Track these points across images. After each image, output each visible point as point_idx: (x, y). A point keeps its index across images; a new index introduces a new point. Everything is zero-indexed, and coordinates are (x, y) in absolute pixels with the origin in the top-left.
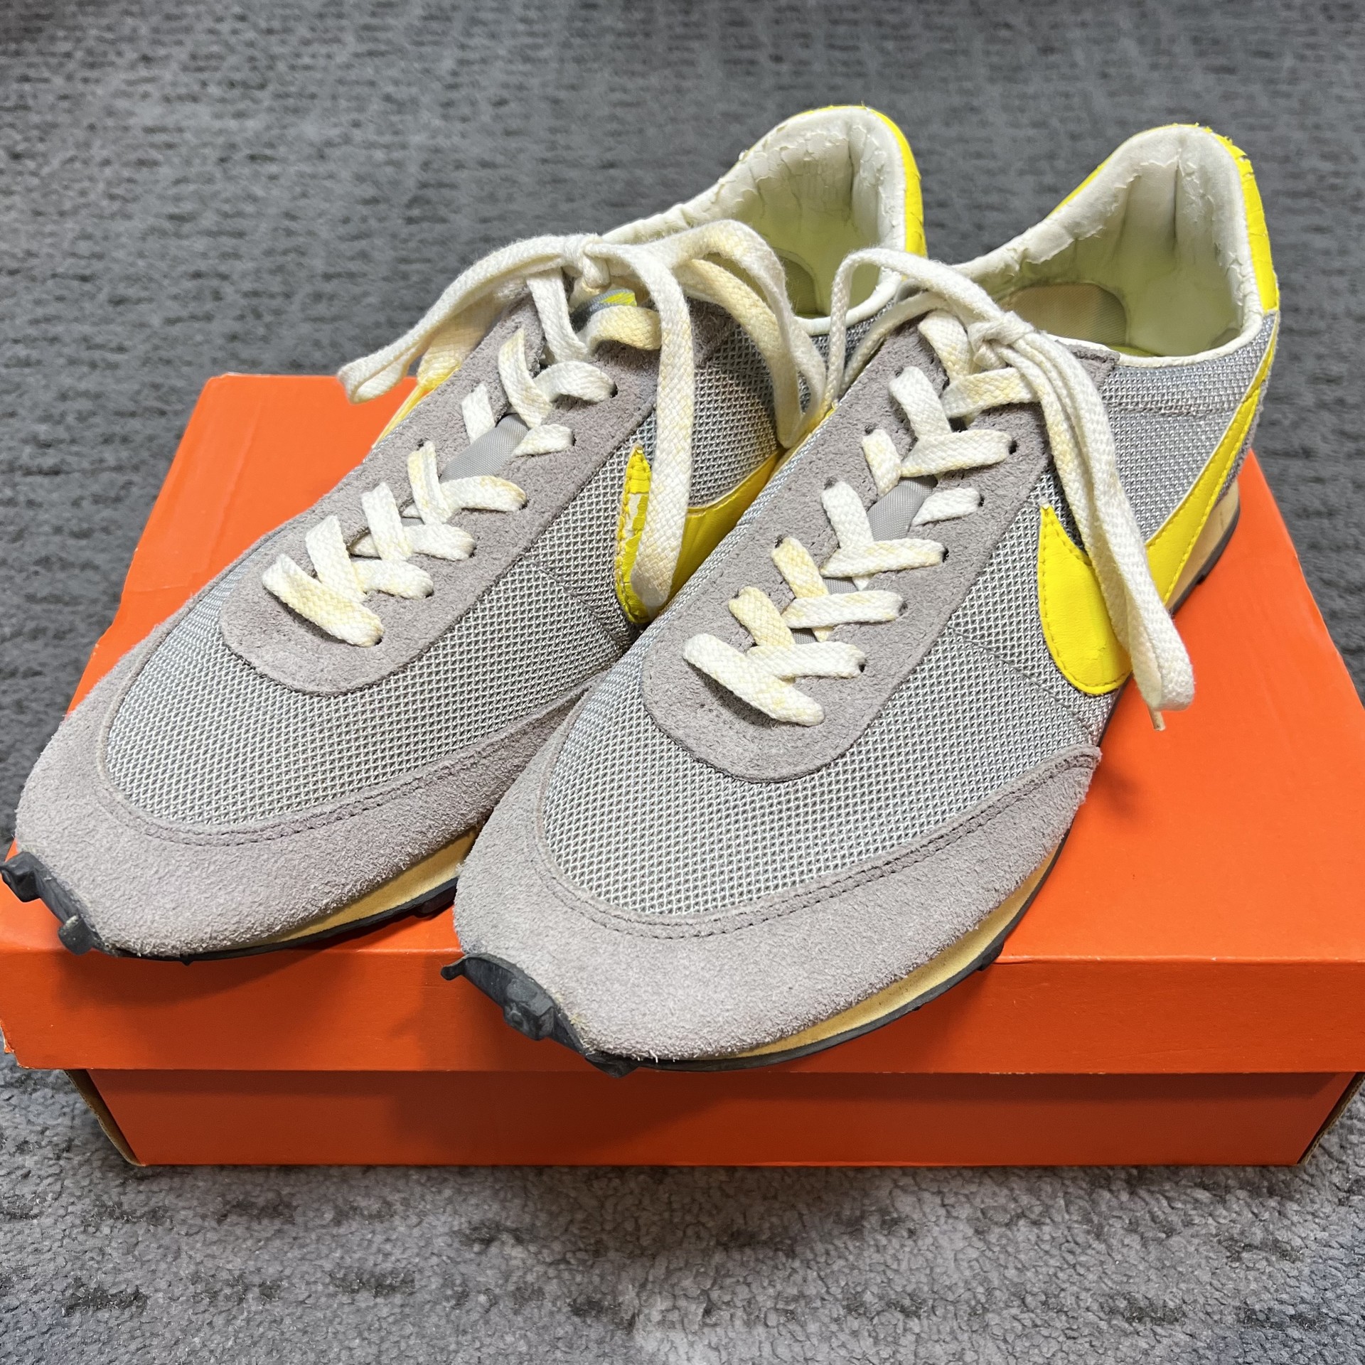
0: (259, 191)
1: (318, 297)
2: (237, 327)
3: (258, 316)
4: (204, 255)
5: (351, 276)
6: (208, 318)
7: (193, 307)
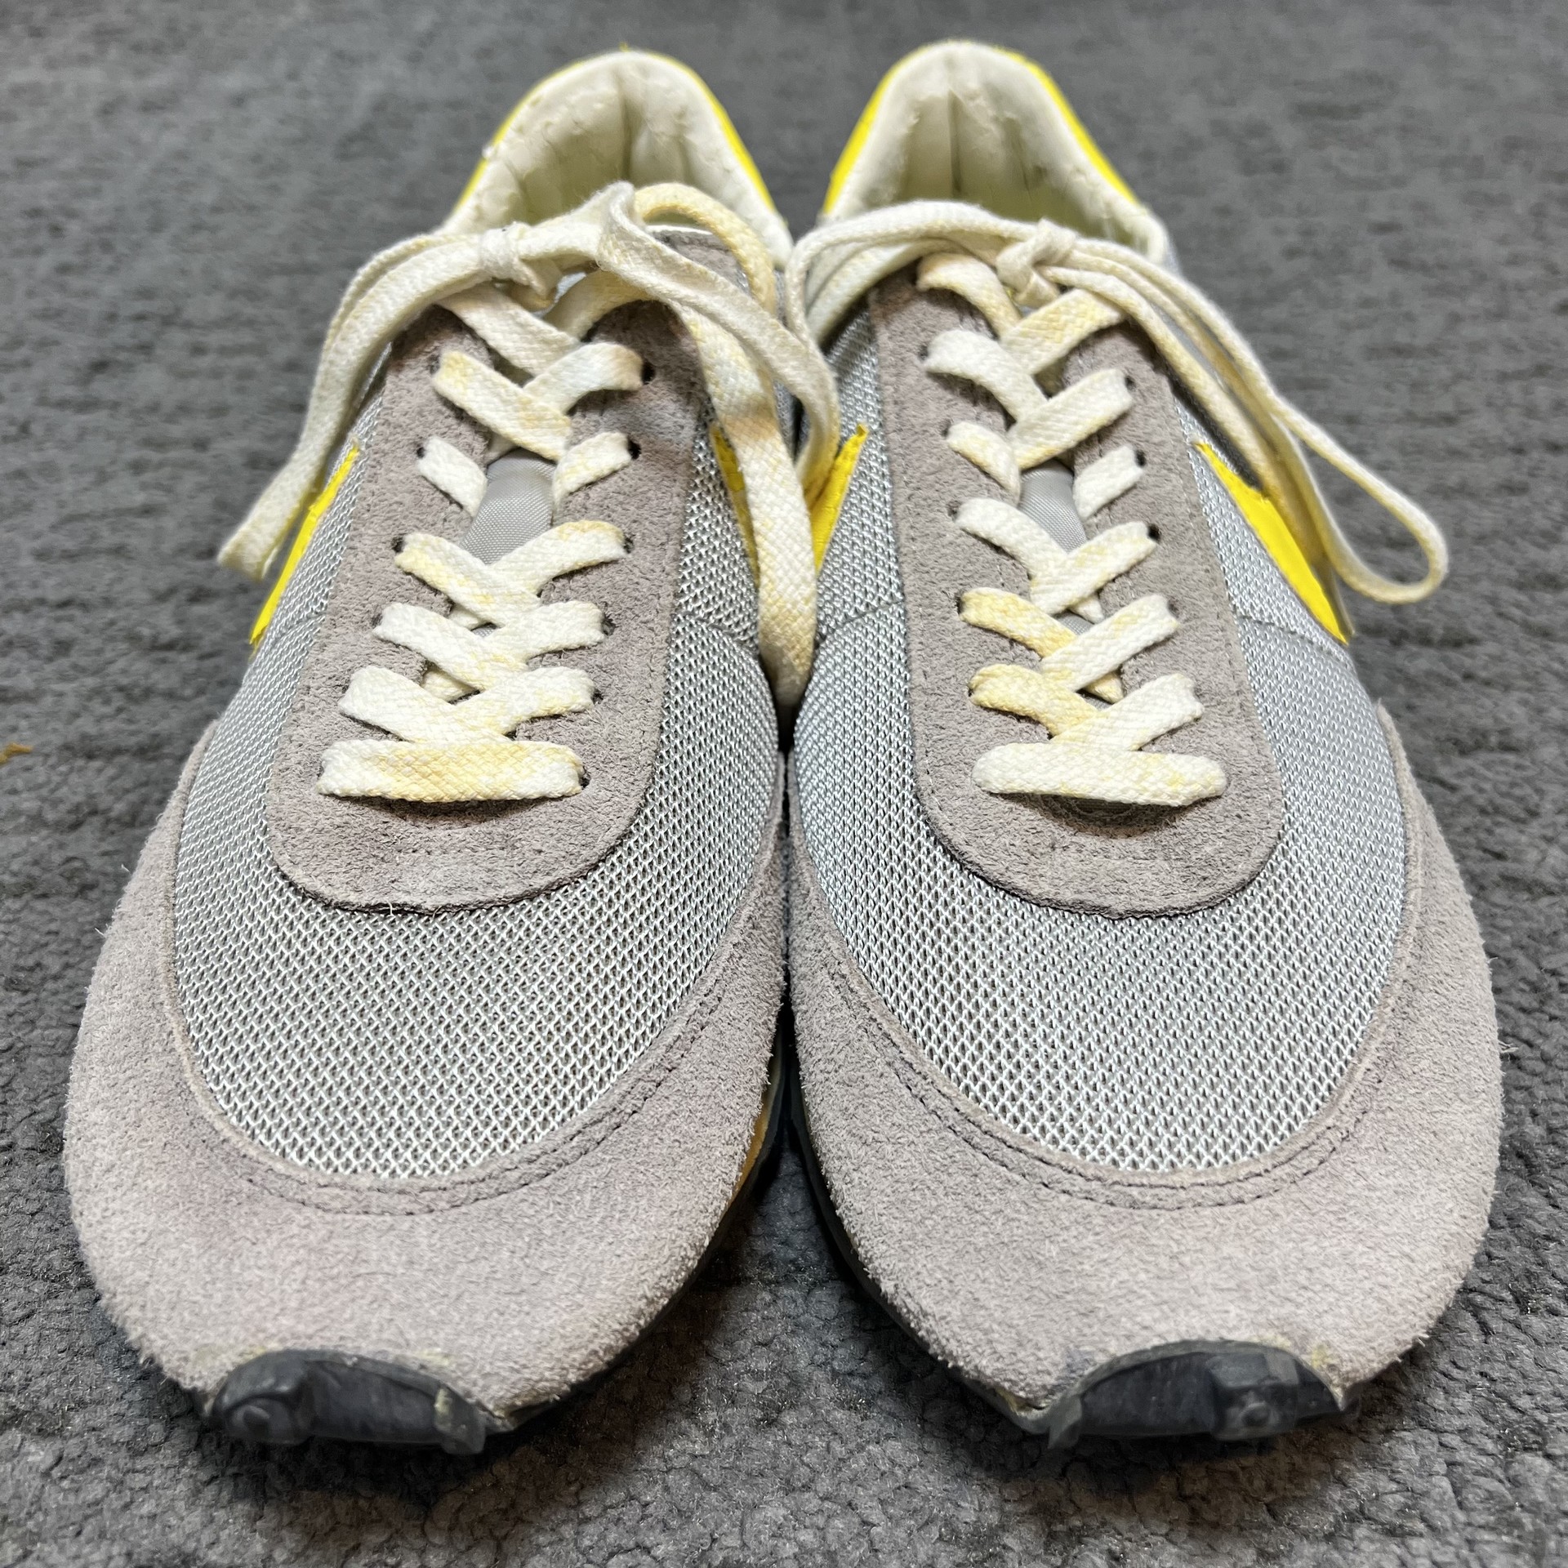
0: (146, 136)
1: (197, 228)
2: (75, 260)
3: (107, 247)
4: (51, 196)
5: (251, 208)
6: (38, 252)
7: (19, 242)
